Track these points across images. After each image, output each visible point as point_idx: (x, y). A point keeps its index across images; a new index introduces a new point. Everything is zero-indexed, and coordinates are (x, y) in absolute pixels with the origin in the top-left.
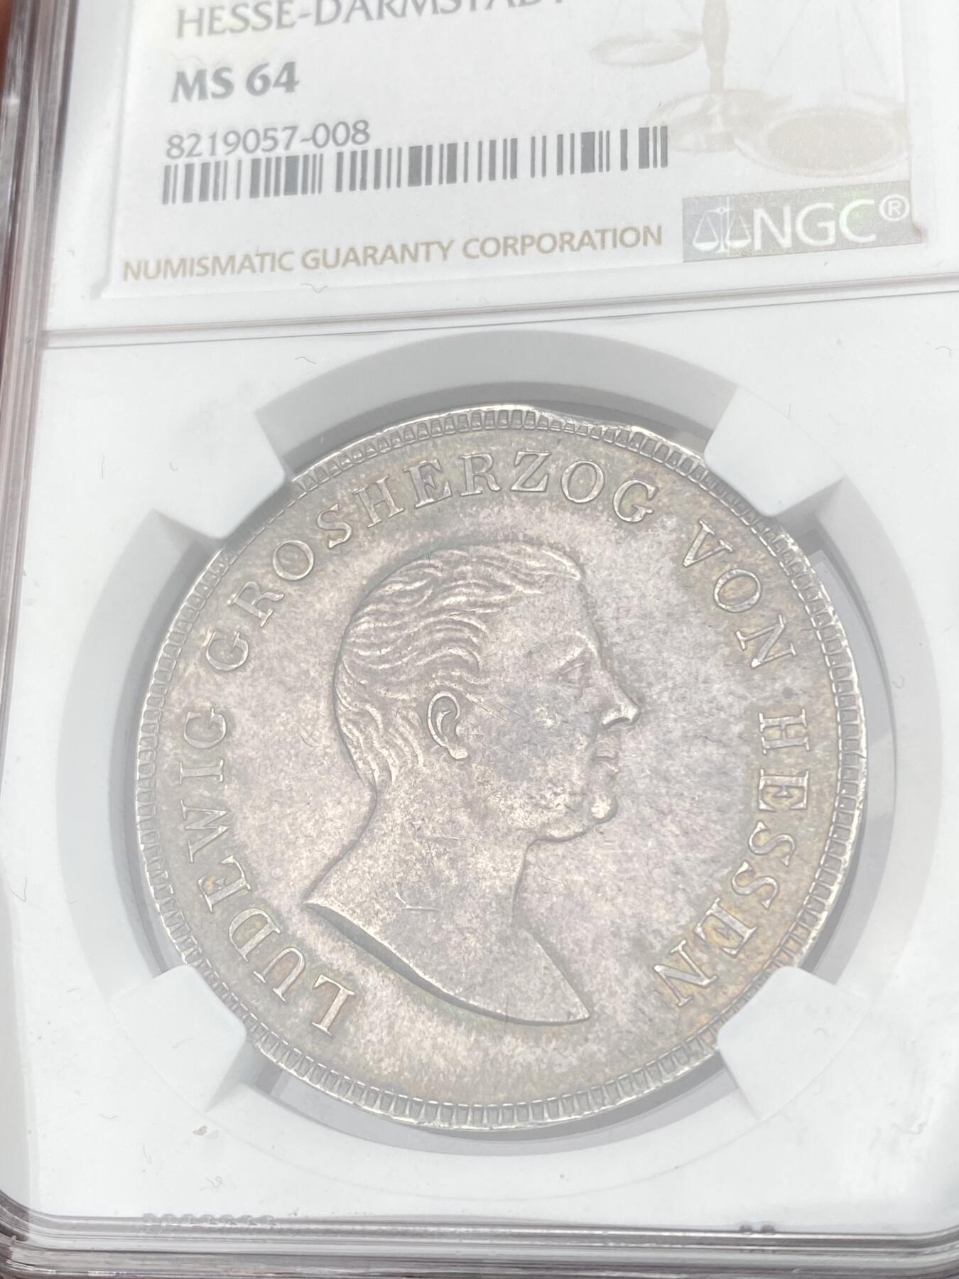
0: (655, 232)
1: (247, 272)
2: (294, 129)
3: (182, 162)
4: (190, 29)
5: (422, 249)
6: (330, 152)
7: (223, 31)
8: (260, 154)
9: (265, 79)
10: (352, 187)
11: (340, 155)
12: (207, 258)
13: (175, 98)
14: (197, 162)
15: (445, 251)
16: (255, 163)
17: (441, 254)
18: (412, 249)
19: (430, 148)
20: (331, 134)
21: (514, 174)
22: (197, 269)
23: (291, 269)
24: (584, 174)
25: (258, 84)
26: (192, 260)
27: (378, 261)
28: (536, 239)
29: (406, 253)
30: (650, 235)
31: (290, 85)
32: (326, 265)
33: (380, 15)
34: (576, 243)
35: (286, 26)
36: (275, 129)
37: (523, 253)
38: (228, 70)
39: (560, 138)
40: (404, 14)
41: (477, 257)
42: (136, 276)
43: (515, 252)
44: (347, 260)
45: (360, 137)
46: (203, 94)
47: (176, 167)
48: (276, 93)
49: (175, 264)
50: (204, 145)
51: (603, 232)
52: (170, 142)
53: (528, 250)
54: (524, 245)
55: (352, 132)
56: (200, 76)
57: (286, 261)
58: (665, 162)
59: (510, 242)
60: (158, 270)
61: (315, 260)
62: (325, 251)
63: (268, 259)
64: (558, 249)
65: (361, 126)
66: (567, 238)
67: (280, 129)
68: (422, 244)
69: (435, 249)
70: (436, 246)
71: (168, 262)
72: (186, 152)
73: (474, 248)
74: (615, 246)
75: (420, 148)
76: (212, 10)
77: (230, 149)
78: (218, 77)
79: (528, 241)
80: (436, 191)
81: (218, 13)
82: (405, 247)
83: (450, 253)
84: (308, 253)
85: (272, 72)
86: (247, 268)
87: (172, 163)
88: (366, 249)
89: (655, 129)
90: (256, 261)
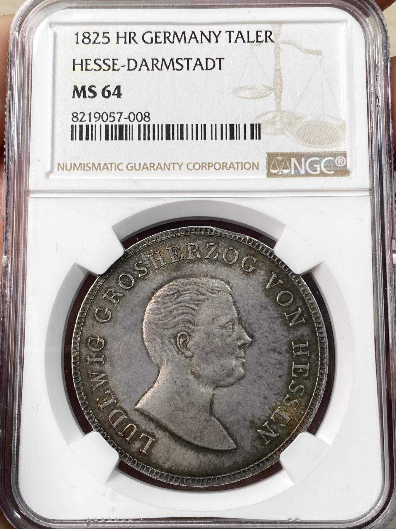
0: (256, 164)
1: (105, 170)
2: (121, 113)
3: (78, 124)
4: (78, 67)
5: (172, 165)
6: (135, 124)
7: (91, 70)
8: (108, 123)
9: (109, 92)
10: (145, 139)
11: (139, 126)
12: (90, 164)
13: (74, 97)
14: (84, 124)
15: (180, 167)
16: (107, 126)
17: (178, 167)
18: (168, 165)
19: (173, 126)
20: (136, 117)
21: (205, 139)
22: (86, 168)
23: (122, 170)
24: (231, 140)
25: (106, 94)
26: (84, 164)
27: (155, 169)
28: (214, 164)
29: (166, 166)
30: (255, 166)
31: (119, 95)
32: (136, 170)
33: (153, 69)
34: (228, 167)
35: (116, 70)
36: (114, 113)
37: (209, 170)
38: (94, 86)
39: (222, 125)
40: (161, 69)
41: (192, 170)
42: (63, 169)
43: (206, 169)
44: (143, 168)
45: (147, 119)
46: (85, 96)
47: (76, 125)
48: (113, 98)
49: (78, 165)
50: (87, 118)
51: (238, 163)
52: (73, 114)
53: (211, 168)
54: (209, 166)
55: (144, 116)
56: (83, 88)
57: (121, 167)
58: (260, 138)
59: (204, 165)
60: (71, 168)
61: (131, 167)
62: (135, 164)
63: (113, 166)
64: (221, 168)
65: (147, 114)
66: (225, 165)
67: (116, 113)
68: (171, 163)
69: (176, 165)
70: (177, 164)
71: (75, 164)
72: (79, 120)
73: (191, 166)
74: (242, 169)
75: (170, 125)
76: (86, 60)
77: (97, 119)
78: (90, 90)
79: (210, 165)
80: (176, 143)
81: (89, 62)
82: (165, 164)
83: (182, 167)
84: (129, 164)
85: (112, 89)
86: (105, 168)
87: (74, 124)
88: (150, 164)
89: (256, 124)
90: (109, 166)
